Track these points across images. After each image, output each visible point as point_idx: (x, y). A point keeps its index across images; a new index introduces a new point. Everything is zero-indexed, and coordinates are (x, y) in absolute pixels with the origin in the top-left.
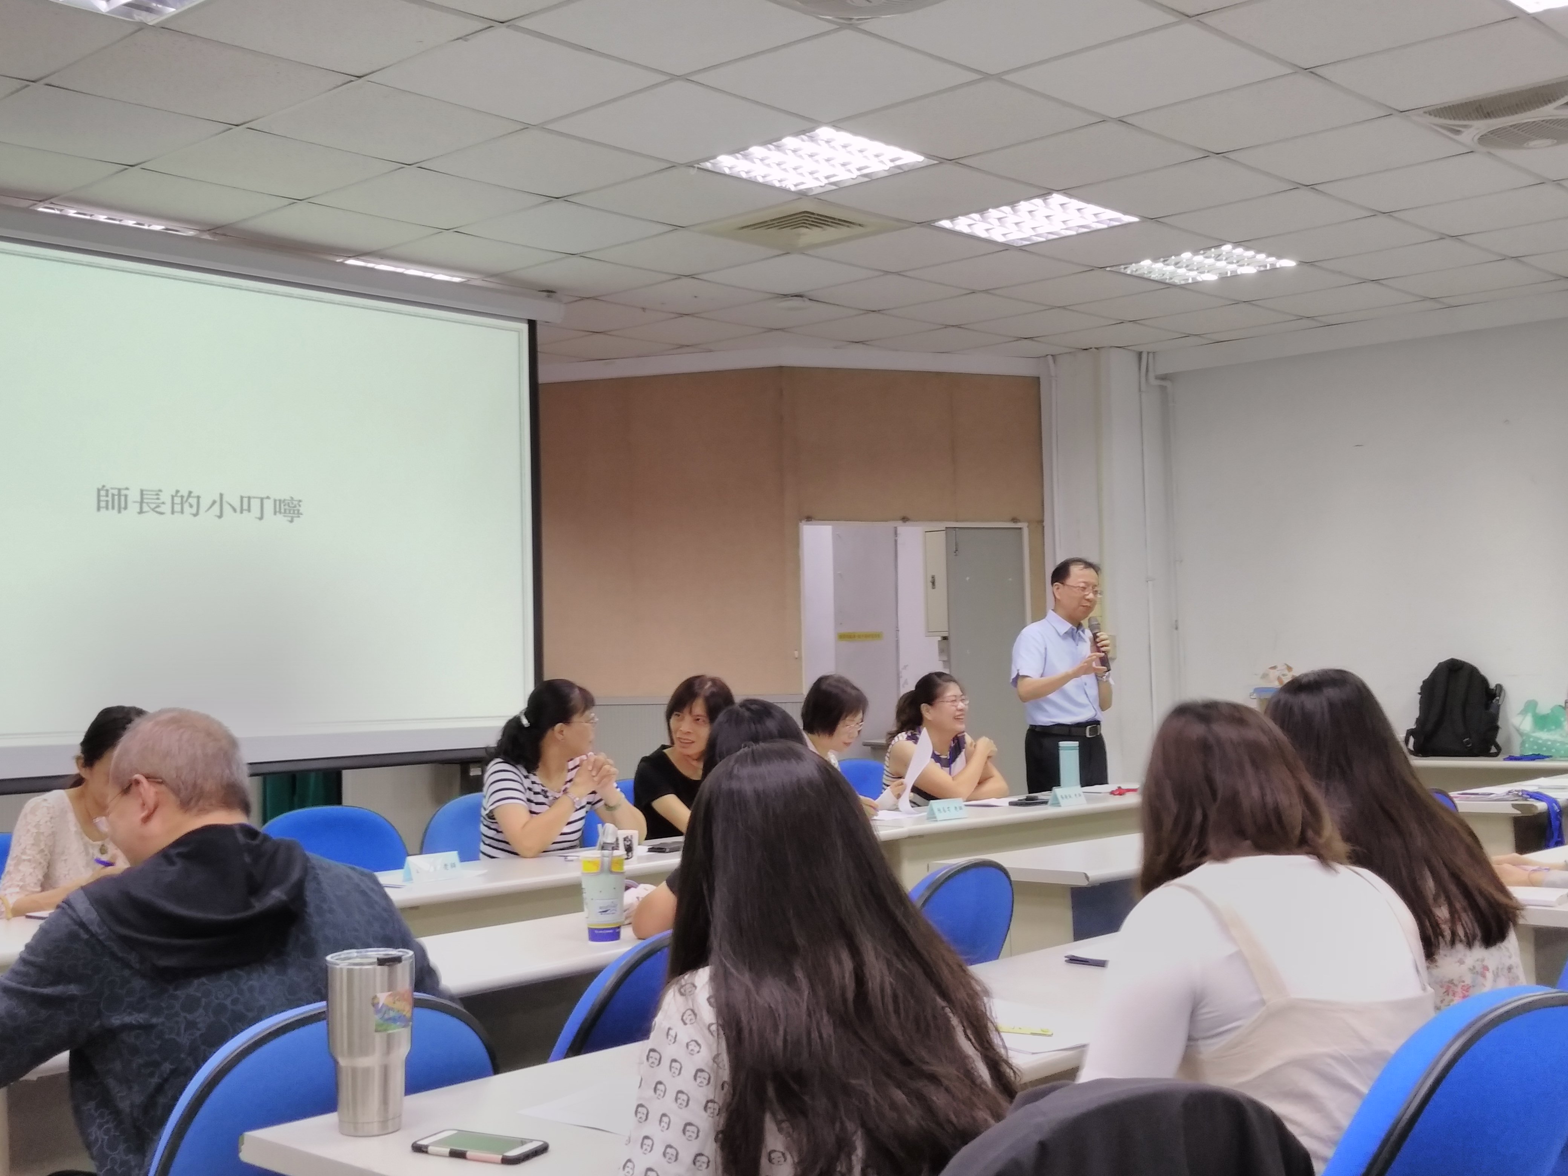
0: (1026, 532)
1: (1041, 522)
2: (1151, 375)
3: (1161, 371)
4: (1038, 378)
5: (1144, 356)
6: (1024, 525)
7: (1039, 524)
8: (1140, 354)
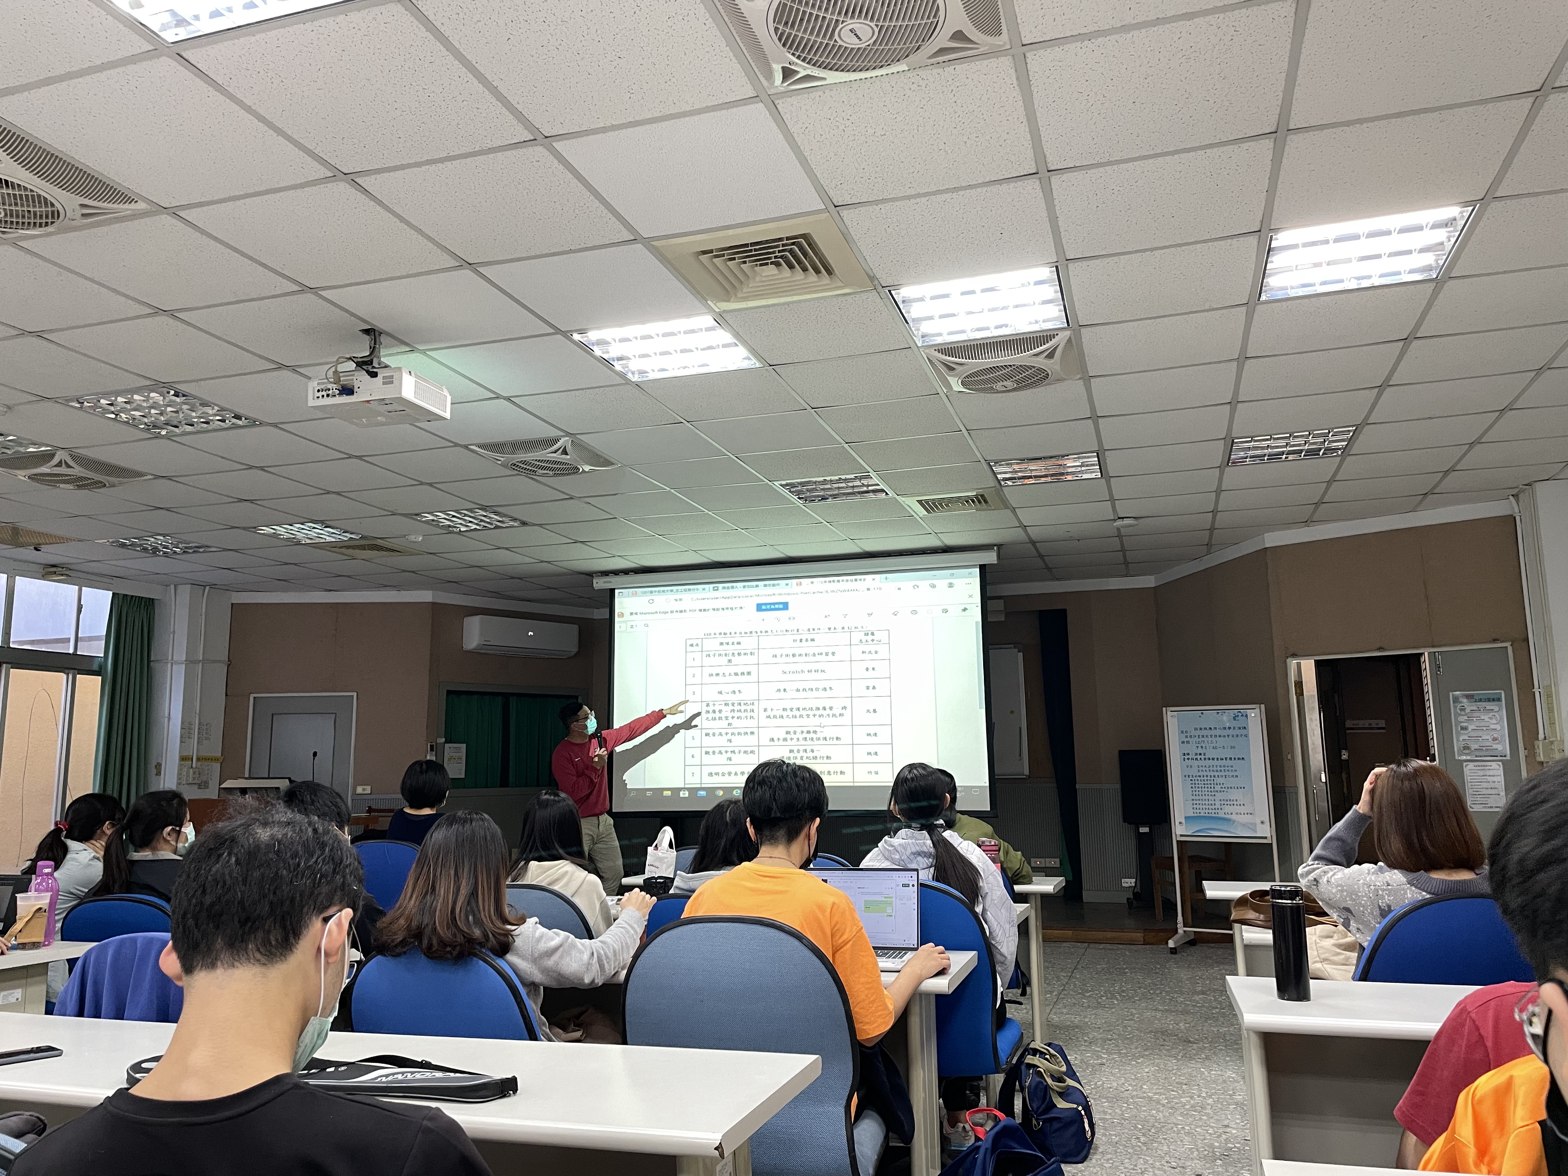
0: (1510, 650)
1: (1526, 640)
4: (1509, 516)
6: (1508, 645)
7: (1522, 642)
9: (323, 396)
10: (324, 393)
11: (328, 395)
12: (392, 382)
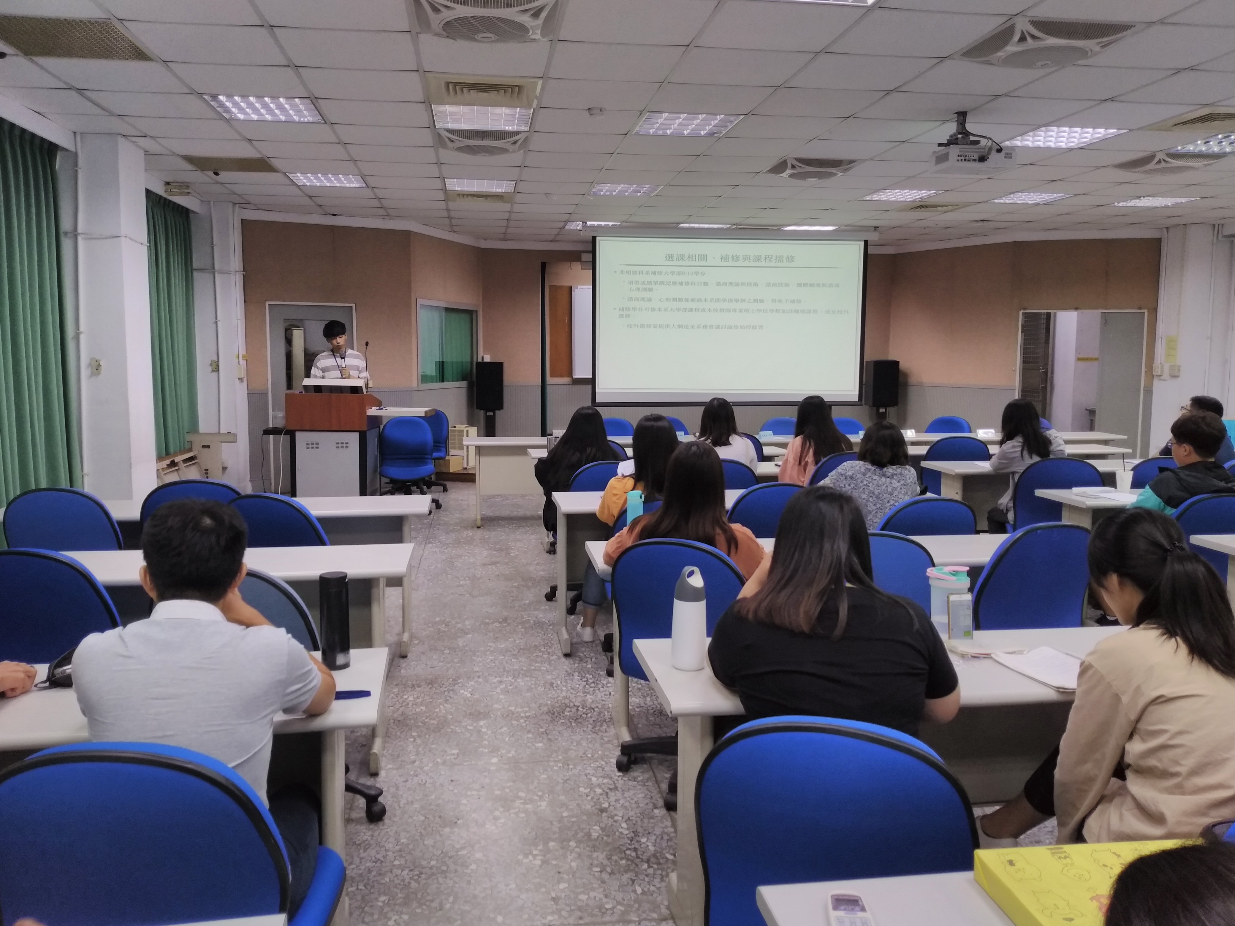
0: (1146, 314)
1: (1156, 310)
2: (1220, 235)
3: (1225, 233)
4: (1161, 239)
5: (1217, 226)
6: (1146, 311)
7: (1154, 310)
8: (1214, 225)
9: (962, 160)
10: (963, 158)
11: (965, 160)
12: (1011, 158)
